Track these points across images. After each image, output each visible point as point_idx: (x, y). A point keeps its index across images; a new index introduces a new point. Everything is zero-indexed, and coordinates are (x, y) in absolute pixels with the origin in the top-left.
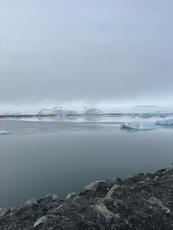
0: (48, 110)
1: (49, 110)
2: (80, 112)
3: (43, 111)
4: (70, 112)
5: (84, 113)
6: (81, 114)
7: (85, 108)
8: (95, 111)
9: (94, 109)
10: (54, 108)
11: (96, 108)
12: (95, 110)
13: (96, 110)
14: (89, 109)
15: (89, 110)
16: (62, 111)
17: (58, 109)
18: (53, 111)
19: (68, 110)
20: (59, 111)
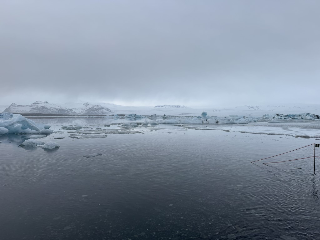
3: (14, 107)
8: (101, 110)
9: (100, 107)
10: (33, 104)
11: (102, 106)
15: (92, 108)
16: (47, 108)
17: (40, 105)
19: (57, 107)
20: (42, 108)
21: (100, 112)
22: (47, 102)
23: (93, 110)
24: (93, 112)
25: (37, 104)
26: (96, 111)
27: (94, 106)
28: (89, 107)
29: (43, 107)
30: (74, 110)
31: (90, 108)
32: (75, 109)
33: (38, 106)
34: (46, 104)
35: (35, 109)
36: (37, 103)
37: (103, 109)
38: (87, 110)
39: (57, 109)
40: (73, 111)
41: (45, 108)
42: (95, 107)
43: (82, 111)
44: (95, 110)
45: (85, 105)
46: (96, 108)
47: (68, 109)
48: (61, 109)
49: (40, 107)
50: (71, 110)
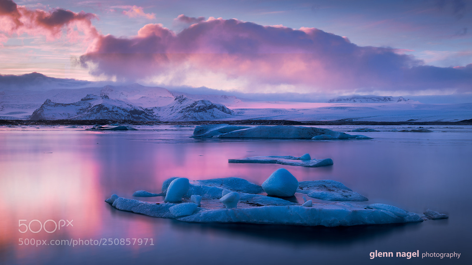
0: (62, 105)
1: (66, 105)
3: (49, 108)
4: (131, 111)
5: (177, 116)
6: (168, 118)
8: (210, 110)
9: (208, 103)
10: (82, 100)
12: (212, 107)
13: (215, 106)
14: (192, 103)
15: (192, 106)
16: (107, 109)
18: (80, 107)
19: (125, 106)
22: (106, 97)
23: (194, 111)
25: (89, 101)
26: (199, 113)
27: (196, 103)
28: (186, 104)
29: (101, 107)
30: (156, 112)
31: (189, 107)
32: (159, 109)
33: (90, 104)
34: (106, 100)
35: (86, 110)
38: (181, 112)
39: (125, 110)
41: (104, 109)
42: (198, 105)
43: (172, 112)
44: (197, 111)
47: (145, 109)
48: (132, 110)
49: (95, 106)
50: (151, 111)
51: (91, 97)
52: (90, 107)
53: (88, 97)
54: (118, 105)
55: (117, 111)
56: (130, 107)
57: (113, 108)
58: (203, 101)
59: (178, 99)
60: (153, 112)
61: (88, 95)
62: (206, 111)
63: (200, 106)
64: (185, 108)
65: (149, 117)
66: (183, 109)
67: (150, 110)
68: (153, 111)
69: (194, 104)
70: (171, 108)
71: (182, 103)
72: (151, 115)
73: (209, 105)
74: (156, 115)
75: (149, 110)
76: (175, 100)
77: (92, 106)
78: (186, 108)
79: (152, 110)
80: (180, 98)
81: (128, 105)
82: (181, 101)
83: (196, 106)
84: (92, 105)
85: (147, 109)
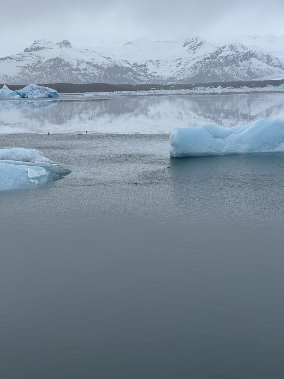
2: (164, 73)
4: (109, 69)
5: (188, 74)
6: (171, 79)
7: (194, 45)
8: (245, 63)
9: (241, 50)
10: (26, 50)
11: (251, 45)
12: (248, 56)
13: (253, 55)
14: (212, 50)
15: (213, 57)
16: (68, 65)
17: (47, 55)
18: (23, 63)
19: (99, 61)
20: (52, 63)
21: (240, 72)
22: (66, 44)
23: (217, 65)
24: (218, 72)
25: (36, 53)
26: (226, 69)
27: (220, 50)
28: (202, 52)
29: (58, 61)
30: (151, 69)
31: (208, 58)
32: (157, 63)
33: (40, 57)
34: (66, 50)
35: (33, 68)
36: (38, 49)
37: (253, 60)
38: (195, 67)
39: (98, 67)
40: (149, 72)
41: (64, 66)
42: (224, 54)
43: (179, 68)
44: (222, 65)
45: (188, 47)
46: (226, 58)
47: (134, 64)
48: (112, 66)
49: (49, 61)
50: (144, 68)
51: (41, 46)
52: (39, 62)
53: (37, 46)
54: (87, 58)
55: (85, 69)
56: (106, 62)
57: (79, 64)
58: (232, 46)
59: (190, 45)
60: (147, 69)
61: (36, 42)
62: (238, 64)
63: (228, 56)
64: (200, 59)
65: (140, 78)
66: (198, 62)
67: (142, 66)
68: (147, 67)
69: (216, 52)
70: (178, 62)
71: (195, 51)
72: (143, 73)
73: (243, 54)
74: (153, 74)
75: (140, 66)
76: (184, 46)
77: (44, 61)
78: (203, 59)
79: (145, 65)
80: (193, 42)
81: (104, 57)
82: (195, 48)
83: (221, 55)
84: (44, 58)
85: (136, 64)
